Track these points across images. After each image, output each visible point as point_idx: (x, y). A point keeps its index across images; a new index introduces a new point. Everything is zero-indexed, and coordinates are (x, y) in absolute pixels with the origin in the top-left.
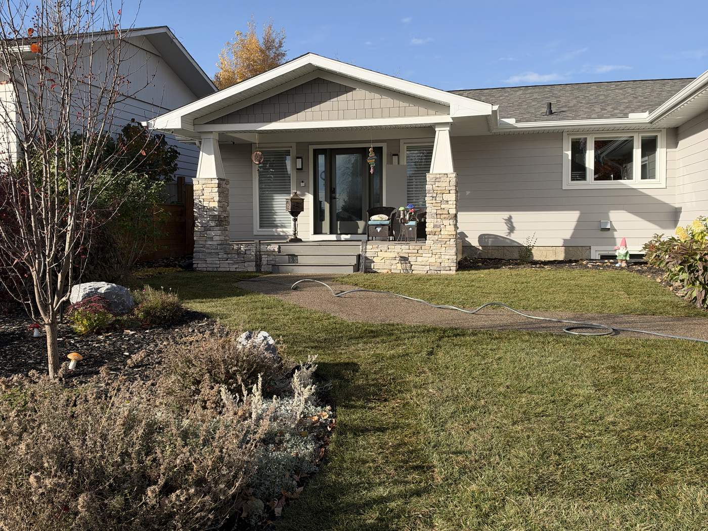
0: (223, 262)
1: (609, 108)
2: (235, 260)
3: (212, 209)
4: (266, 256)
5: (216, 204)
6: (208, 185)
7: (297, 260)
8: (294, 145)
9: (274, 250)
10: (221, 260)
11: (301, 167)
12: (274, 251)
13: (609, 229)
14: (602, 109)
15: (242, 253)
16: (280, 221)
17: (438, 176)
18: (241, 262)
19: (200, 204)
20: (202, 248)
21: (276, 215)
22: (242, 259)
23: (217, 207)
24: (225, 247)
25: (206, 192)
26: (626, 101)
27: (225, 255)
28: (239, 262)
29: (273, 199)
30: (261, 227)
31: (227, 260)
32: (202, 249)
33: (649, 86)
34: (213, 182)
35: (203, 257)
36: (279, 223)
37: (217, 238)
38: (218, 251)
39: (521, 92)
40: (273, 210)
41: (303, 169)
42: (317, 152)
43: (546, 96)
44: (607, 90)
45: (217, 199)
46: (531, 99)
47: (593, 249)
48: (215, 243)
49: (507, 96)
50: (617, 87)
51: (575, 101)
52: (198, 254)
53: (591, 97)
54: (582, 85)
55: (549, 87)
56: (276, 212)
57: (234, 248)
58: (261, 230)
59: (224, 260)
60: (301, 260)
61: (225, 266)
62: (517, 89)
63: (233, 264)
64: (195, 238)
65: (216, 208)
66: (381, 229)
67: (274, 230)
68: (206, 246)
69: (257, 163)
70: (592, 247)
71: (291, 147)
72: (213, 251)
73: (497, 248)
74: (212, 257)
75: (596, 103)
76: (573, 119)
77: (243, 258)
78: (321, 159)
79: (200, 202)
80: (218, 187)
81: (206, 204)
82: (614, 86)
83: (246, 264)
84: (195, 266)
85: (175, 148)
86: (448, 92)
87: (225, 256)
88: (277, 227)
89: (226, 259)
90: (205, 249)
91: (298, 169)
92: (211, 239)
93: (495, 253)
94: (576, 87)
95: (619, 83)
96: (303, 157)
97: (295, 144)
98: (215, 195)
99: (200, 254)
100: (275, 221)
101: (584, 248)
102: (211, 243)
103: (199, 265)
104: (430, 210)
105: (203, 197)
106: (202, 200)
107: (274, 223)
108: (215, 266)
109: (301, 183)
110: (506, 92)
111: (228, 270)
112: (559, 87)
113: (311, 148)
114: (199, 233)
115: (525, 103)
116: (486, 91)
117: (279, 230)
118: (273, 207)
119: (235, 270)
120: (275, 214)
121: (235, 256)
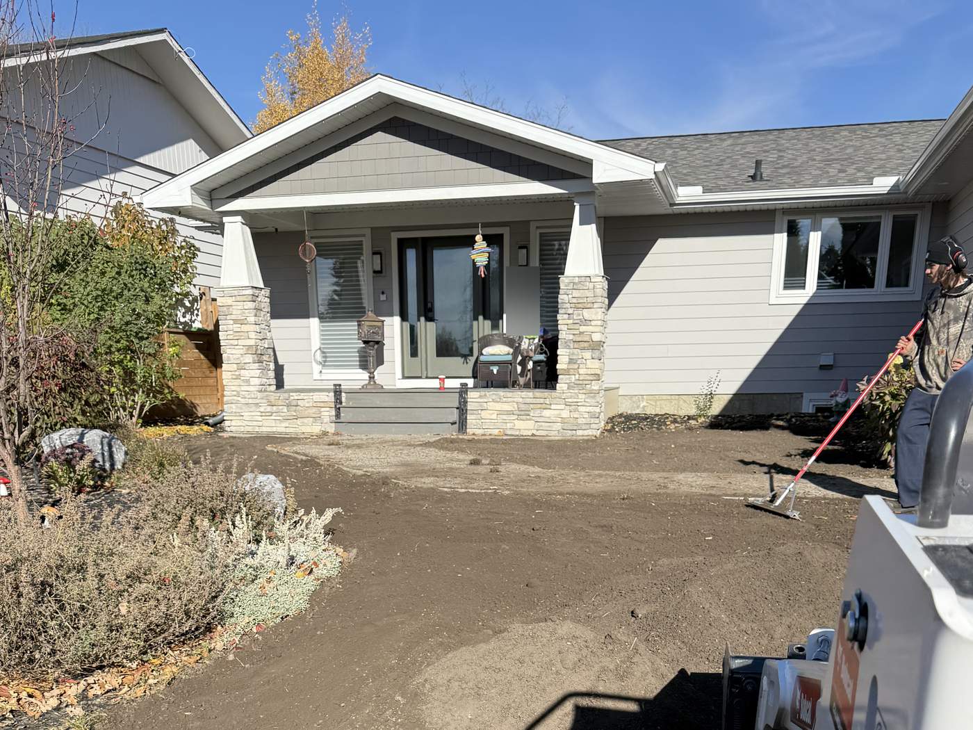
0: (266, 418)
1: (851, 170)
2: (283, 414)
5: (250, 328)
8: (368, 232)
11: (380, 269)
13: (832, 365)
14: (841, 171)
17: (577, 280)
18: (292, 417)
20: (235, 396)
21: (346, 348)
23: (253, 333)
26: (883, 156)
28: (289, 418)
30: (324, 366)
31: (272, 415)
32: (235, 398)
33: (930, 131)
35: (238, 410)
37: (255, 381)
39: (729, 142)
41: (384, 271)
42: (403, 244)
43: (765, 148)
44: (864, 138)
46: (741, 154)
47: (807, 396)
48: (253, 389)
49: (707, 149)
50: (881, 133)
51: (805, 158)
52: (231, 405)
53: (834, 150)
54: (828, 129)
55: (776, 133)
56: (346, 343)
58: (324, 371)
59: (267, 414)
61: (270, 425)
62: (724, 137)
63: (281, 421)
64: (224, 381)
65: (251, 334)
66: (497, 368)
67: (344, 371)
68: (241, 393)
69: (307, 261)
70: (804, 395)
71: (364, 235)
73: (669, 397)
74: (251, 410)
75: (836, 160)
76: (792, 186)
77: (295, 411)
78: (411, 255)
82: (876, 131)
83: (299, 422)
84: (227, 424)
85: (192, 241)
86: (597, 142)
87: (269, 409)
88: (348, 366)
89: (270, 414)
90: (239, 399)
91: (375, 272)
92: (248, 382)
93: (666, 405)
94: (817, 132)
95: (887, 125)
96: (383, 252)
97: (369, 230)
98: (249, 313)
99: (234, 406)
101: (793, 396)
102: (247, 389)
103: (233, 422)
104: (564, 335)
107: (343, 361)
108: (255, 424)
109: (381, 295)
110: (707, 141)
112: (791, 133)
113: (395, 236)
114: (230, 373)
115: (729, 161)
116: (678, 139)
118: (341, 335)
120: (344, 345)
121: (282, 409)
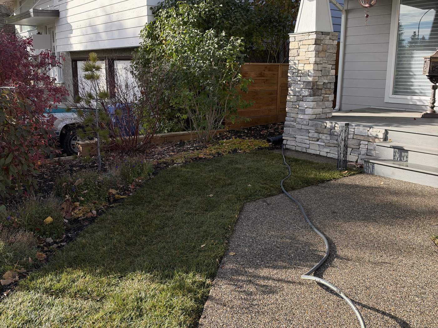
0: (313, 142)
2: (326, 141)
3: (307, 74)
4: (367, 143)
5: (310, 68)
6: (305, 42)
7: (407, 157)
9: (377, 135)
10: (311, 139)
12: (376, 137)
15: (336, 134)
16: (420, 86)
18: (333, 145)
19: (294, 66)
20: (293, 121)
21: (415, 78)
22: (336, 142)
23: (312, 72)
24: (316, 124)
25: (302, 51)
27: (316, 134)
28: (331, 145)
29: (412, 57)
30: (395, 93)
31: (318, 141)
32: (292, 123)
34: (311, 37)
35: (293, 133)
36: (418, 89)
37: (309, 111)
38: (308, 128)
40: (411, 72)
45: (313, 60)
48: (306, 117)
52: (288, 128)
56: (415, 75)
57: (327, 126)
58: (394, 96)
60: (412, 158)
61: (315, 149)
63: (325, 146)
64: (287, 109)
65: (310, 72)
67: (409, 97)
68: (298, 120)
69: (367, 5)
72: (303, 127)
74: (302, 134)
79: (295, 64)
80: (315, 44)
81: (300, 67)
84: (284, 142)
88: (414, 93)
89: (316, 139)
90: (295, 124)
92: (303, 112)
98: (312, 54)
99: (291, 129)
100: (412, 85)
102: (302, 117)
103: (289, 142)
105: (298, 58)
106: (297, 62)
107: (410, 89)
108: (304, 145)
111: (318, 153)
114: (291, 103)
117: (415, 98)
118: (411, 68)
119: (325, 155)
120: (411, 77)
121: (327, 137)
